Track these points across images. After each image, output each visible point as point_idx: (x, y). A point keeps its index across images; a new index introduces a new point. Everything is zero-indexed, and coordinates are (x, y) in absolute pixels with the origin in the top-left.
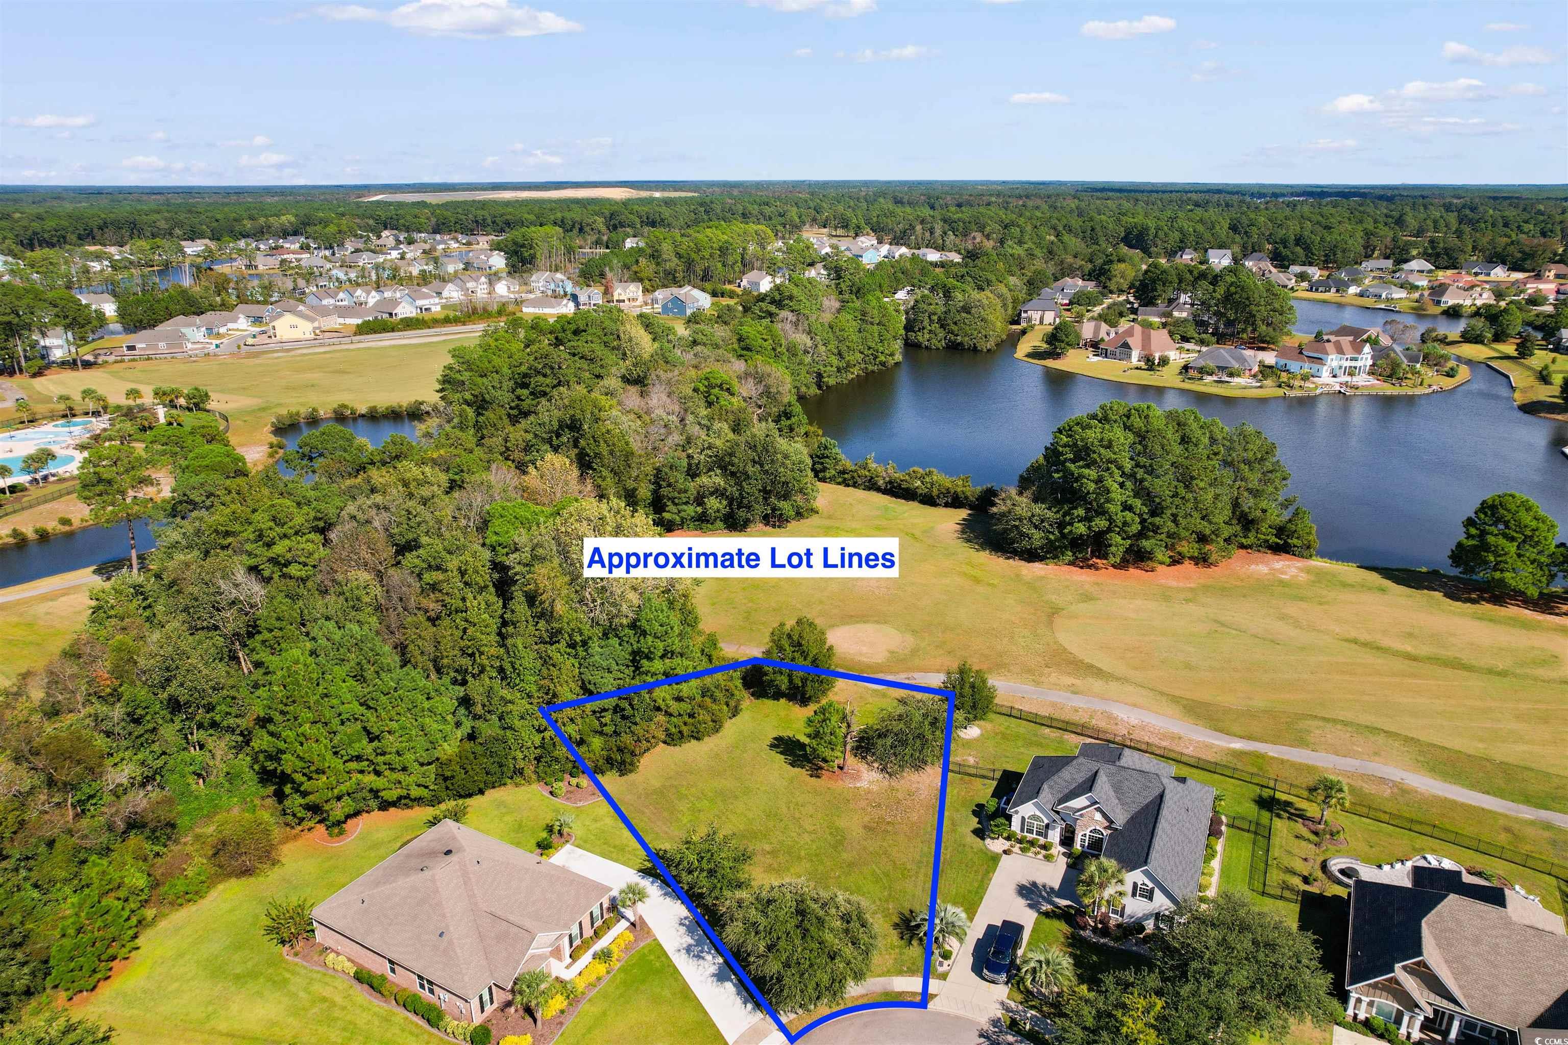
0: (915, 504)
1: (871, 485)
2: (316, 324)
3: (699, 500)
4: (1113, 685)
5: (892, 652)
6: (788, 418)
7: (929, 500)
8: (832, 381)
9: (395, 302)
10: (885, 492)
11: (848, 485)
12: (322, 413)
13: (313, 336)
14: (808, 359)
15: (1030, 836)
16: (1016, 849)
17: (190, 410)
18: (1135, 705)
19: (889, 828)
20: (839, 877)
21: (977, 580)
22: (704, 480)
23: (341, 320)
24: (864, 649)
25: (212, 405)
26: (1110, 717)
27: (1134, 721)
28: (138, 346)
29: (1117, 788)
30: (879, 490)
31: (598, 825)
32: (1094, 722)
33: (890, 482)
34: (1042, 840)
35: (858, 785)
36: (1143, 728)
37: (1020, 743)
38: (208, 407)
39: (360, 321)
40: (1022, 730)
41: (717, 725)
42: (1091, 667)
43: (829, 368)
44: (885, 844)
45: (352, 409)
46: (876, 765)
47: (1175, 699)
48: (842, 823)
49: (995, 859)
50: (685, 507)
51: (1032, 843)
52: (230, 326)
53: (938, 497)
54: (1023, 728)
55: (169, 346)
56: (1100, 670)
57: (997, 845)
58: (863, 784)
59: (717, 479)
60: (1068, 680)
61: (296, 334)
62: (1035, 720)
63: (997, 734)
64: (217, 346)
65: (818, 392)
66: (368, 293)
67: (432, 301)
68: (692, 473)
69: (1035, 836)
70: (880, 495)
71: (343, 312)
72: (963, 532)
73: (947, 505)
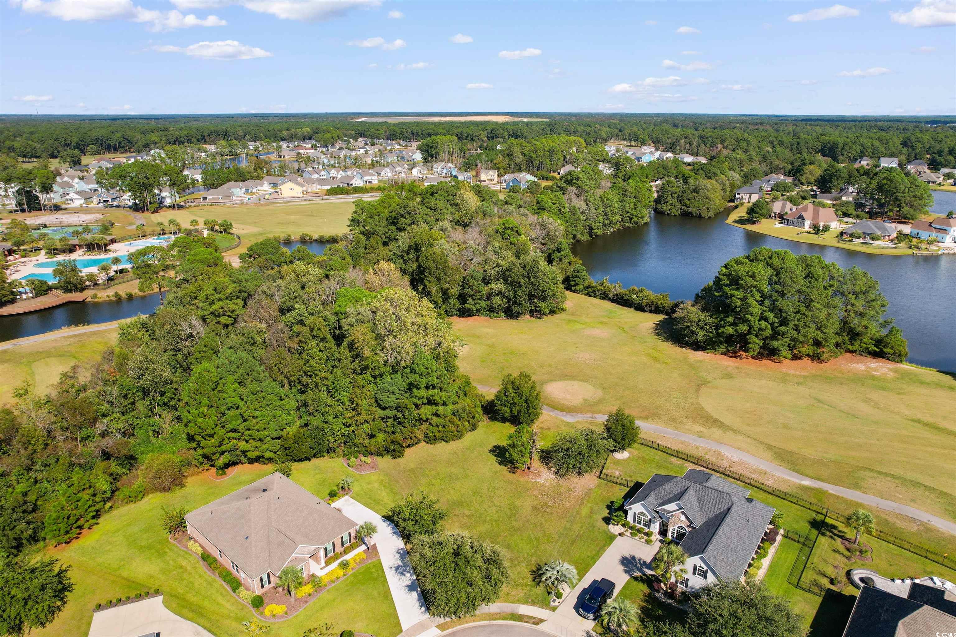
0: (631, 310)
1: (604, 296)
2: (304, 188)
3: (489, 297)
4: (729, 434)
5: (585, 400)
6: (559, 252)
7: (640, 308)
8: (599, 232)
9: (352, 177)
10: (613, 301)
11: (590, 296)
12: (293, 238)
13: (302, 195)
14: (583, 218)
15: (638, 526)
16: (628, 534)
17: (221, 232)
18: (739, 449)
19: (548, 510)
20: (506, 536)
21: (656, 359)
22: (493, 286)
23: (320, 187)
24: (568, 397)
25: (233, 231)
26: (719, 455)
27: (735, 459)
28: (208, 198)
29: (700, 500)
30: (609, 300)
31: (369, 486)
32: (707, 457)
33: (617, 295)
34: (646, 529)
35: (537, 480)
36: (741, 464)
37: (653, 465)
38: (231, 232)
39: (329, 188)
40: (657, 458)
41: (459, 435)
42: (717, 420)
43: (598, 224)
44: (543, 520)
45: (310, 236)
46: (553, 469)
47: (769, 447)
48: (518, 503)
49: (612, 538)
50: (479, 301)
51: (639, 531)
52: (259, 188)
53: (646, 306)
54: (658, 456)
55: (224, 198)
56: (722, 423)
57: (615, 529)
58: (541, 480)
59: (499, 286)
60: (698, 428)
61: (293, 194)
62: (668, 452)
63: (639, 458)
64: (249, 199)
65: (590, 238)
66: (338, 172)
67: (373, 177)
68: (486, 281)
69: (642, 526)
70: (610, 303)
71: (321, 182)
72: (656, 329)
73: (651, 312)
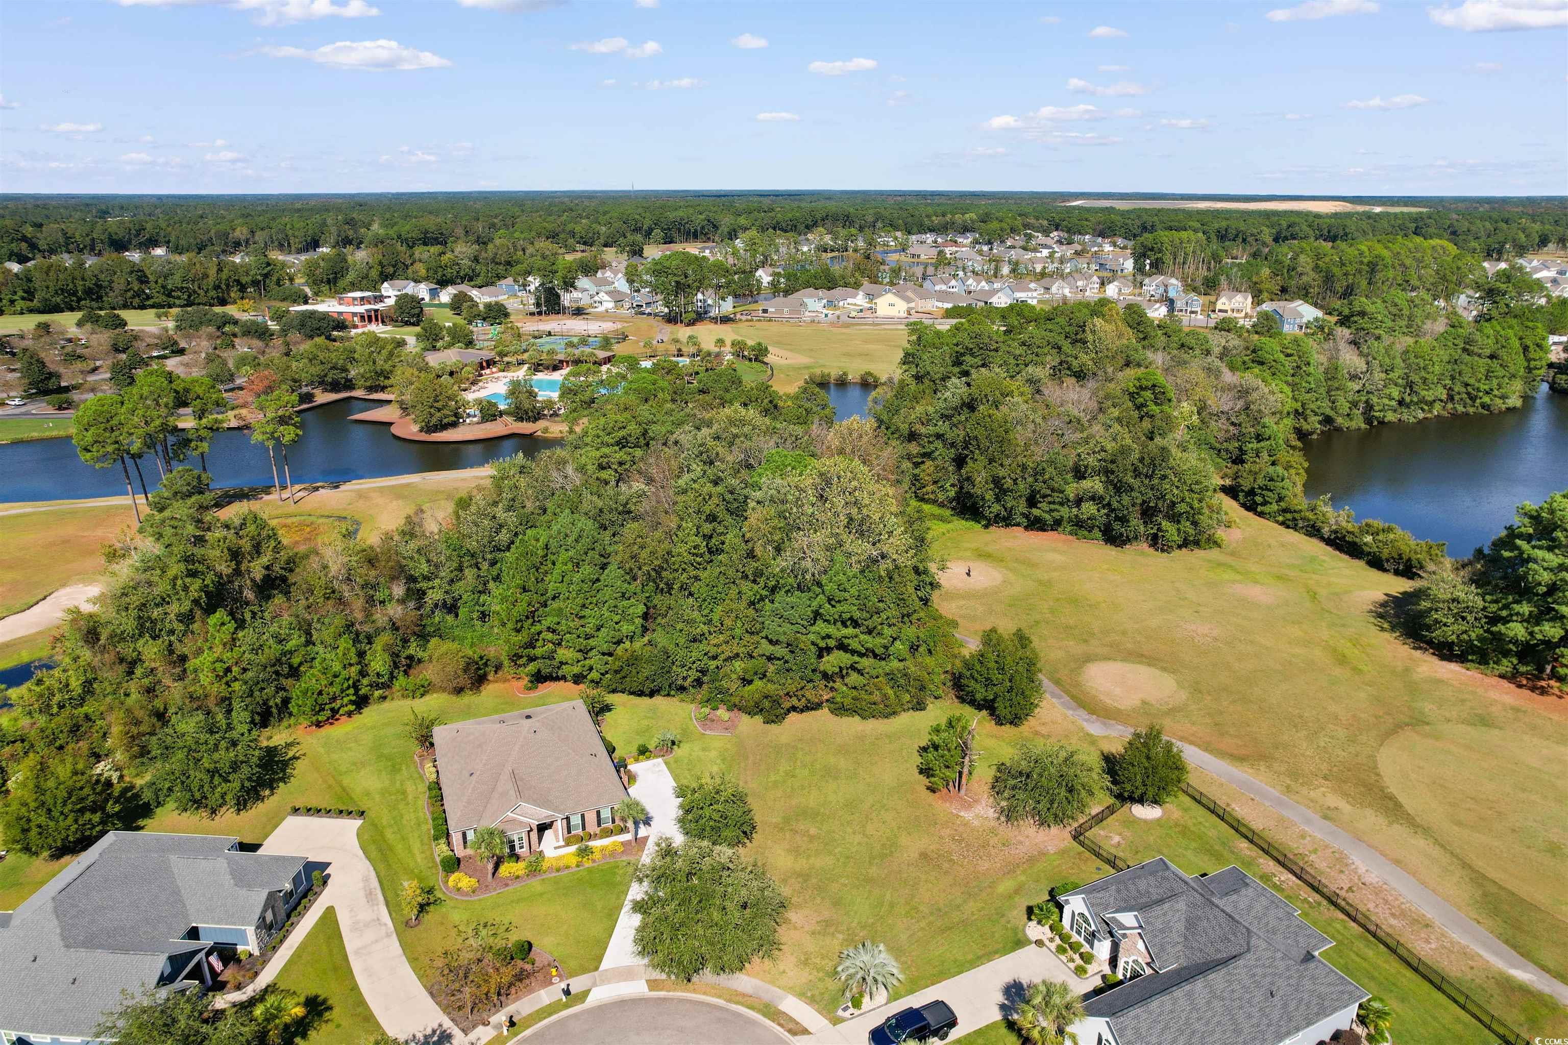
0: (1360, 564)
1: (1313, 531)
2: (912, 305)
3: (1078, 502)
4: (1399, 830)
5: (1145, 705)
6: (1259, 442)
7: (1376, 563)
8: (1391, 417)
9: (995, 292)
10: (1329, 542)
11: (1288, 527)
12: (850, 377)
13: (905, 315)
15: (1075, 938)
16: (1053, 946)
17: (750, 360)
18: (1397, 862)
19: (946, 866)
20: (846, 885)
21: (1342, 660)
22: (1086, 484)
23: (940, 304)
24: (1118, 691)
25: (769, 359)
26: (1340, 861)
27: (1372, 878)
28: (770, 310)
30: (1322, 539)
31: (702, 754)
32: (1313, 857)
33: (1335, 532)
34: (1086, 948)
35: (962, 814)
36: (1378, 891)
37: (1194, 845)
38: (766, 360)
39: (950, 306)
40: (1212, 833)
42: (1391, 798)
43: (1386, 401)
44: (923, 877)
45: (875, 377)
46: (1004, 804)
47: (1479, 880)
48: (904, 840)
49: (1020, 942)
50: (1057, 507)
51: (1074, 947)
52: (850, 300)
53: (1388, 561)
54: (1215, 829)
55: (791, 312)
56: (1398, 805)
57: (1034, 930)
58: (967, 815)
59: (1094, 484)
60: (1333, 800)
61: (893, 312)
62: (1238, 827)
63: (1176, 825)
64: (826, 315)
65: (1363, 426)
66: (979, 283)
67: (1030, 294)
68: (1080, 474)
69: (1081, 940)
70: (1322, 545)
71: (942, 296)
72: (1383, 605)
73: (1397, 573)
